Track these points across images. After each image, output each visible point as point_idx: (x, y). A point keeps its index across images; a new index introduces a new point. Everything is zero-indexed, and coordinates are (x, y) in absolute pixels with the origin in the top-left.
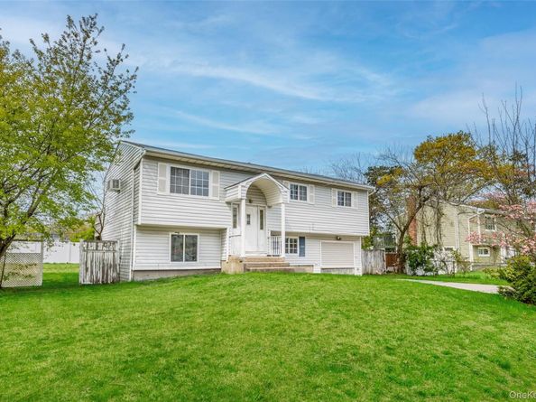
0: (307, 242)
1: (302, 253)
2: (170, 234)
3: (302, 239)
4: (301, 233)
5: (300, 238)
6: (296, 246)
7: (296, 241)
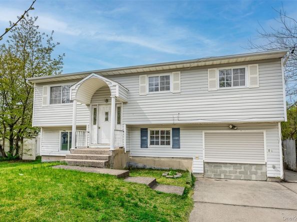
0: (182, 133)
1: (177, 145)
2: (60, 132)
3: (176, 130)
4: (174, 124)
5: (173, 129)
6: (168, 137)
7: (168, 132)
